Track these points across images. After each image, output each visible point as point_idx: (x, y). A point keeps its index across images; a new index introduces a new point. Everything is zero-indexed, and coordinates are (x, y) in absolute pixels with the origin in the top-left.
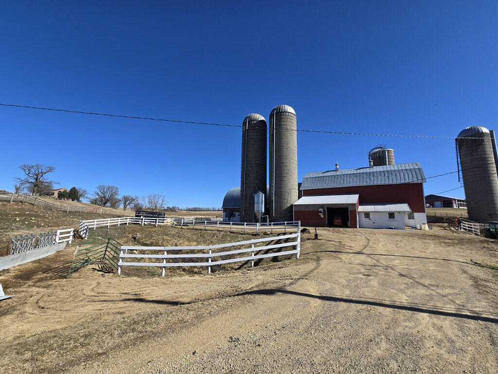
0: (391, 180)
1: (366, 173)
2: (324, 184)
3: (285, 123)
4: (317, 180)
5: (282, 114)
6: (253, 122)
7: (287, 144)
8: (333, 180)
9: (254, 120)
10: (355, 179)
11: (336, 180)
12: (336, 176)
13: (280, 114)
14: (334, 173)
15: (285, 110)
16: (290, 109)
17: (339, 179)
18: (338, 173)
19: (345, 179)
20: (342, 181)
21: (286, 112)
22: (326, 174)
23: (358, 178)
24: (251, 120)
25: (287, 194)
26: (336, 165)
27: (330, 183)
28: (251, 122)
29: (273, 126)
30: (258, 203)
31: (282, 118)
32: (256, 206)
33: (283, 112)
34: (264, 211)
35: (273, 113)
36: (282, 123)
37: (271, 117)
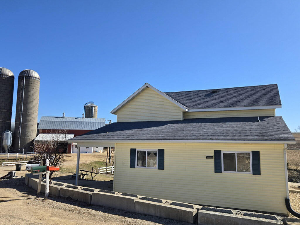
0: (91, 128)
1: (80, 122)
2: (54, 127)
4: (50, 123)
5: (31, 78)
8: (60, 124)
10: (73, 125)
11: (62, 125)
12: (63, 122)
14: (62, 119)
15: (33, 75)
16: (36, 75)
17: (64, 124)
18: (64, 120)
19: (68, 124)
20: (66, 125)
21: (34, 77)
22: (56, 120)
23: (75, 125)
25: (30, 133)
26: (63, 114)
27: (58, 126)
28: (3, 76)
29: (23, 85)
30: (7, 139)
31: (30, 81)
32: (4, 141)
33: (31, 77)
34: (11, 145)
35: (23, 75)
36: (30, 84)
37: (21, 77)
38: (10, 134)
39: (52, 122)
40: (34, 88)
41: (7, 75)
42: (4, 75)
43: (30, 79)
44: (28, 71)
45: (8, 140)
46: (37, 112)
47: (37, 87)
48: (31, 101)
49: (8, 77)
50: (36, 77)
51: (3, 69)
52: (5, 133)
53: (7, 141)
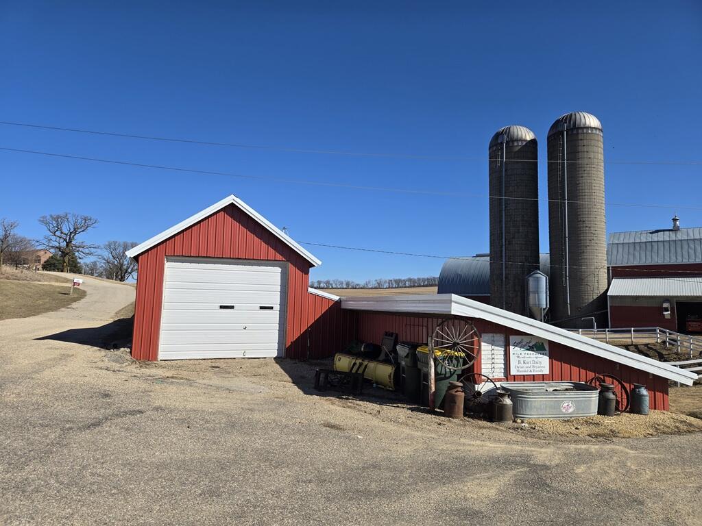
3: (585, 149)
5: (585, 131)
6: (516, 144)
7: (591, 186)
8: (673, 250)
9: (518, 140)
11: (679, 250)
12: (679, 242)
13: (575, 132)
14: (673, 236)
15: (586, 124)
16: (592, 121)
17: (686, 247)
18: (680, 236)
20: (692, 252)
21: (588, 128)
22: (655, 237)
24: (512, 140)
25: (592, 276)
26: (675, 220)
27: (667, 254)
28: (513, 144)
29: (563, 154)
30: (537, 291)
31: (580, 138)
32: (531, 296)
33: (581, 128)
34: (548, 306)
35: (560, 129)
36: (580, 149)
37: (555, 135)
38: (543, 280)
39: (643, 245)
40: (592, 155)
41: (522, 140)
42: (515, 140)
43: (578, 134)
44: (571, 115)
45: (540, 295)
46: (604, 219)
47: (598, 152)
48: (586, 191)
49: (524, 143)
50: (593, 125)
51: (511, 129)
52: (531, 279)
53: (538, 297)
